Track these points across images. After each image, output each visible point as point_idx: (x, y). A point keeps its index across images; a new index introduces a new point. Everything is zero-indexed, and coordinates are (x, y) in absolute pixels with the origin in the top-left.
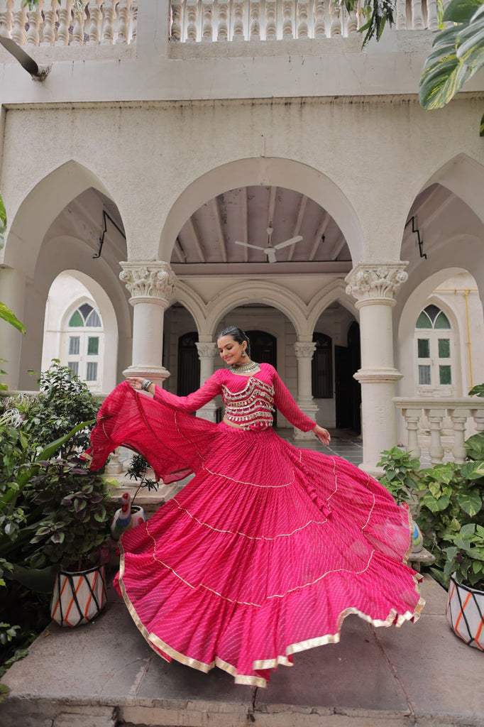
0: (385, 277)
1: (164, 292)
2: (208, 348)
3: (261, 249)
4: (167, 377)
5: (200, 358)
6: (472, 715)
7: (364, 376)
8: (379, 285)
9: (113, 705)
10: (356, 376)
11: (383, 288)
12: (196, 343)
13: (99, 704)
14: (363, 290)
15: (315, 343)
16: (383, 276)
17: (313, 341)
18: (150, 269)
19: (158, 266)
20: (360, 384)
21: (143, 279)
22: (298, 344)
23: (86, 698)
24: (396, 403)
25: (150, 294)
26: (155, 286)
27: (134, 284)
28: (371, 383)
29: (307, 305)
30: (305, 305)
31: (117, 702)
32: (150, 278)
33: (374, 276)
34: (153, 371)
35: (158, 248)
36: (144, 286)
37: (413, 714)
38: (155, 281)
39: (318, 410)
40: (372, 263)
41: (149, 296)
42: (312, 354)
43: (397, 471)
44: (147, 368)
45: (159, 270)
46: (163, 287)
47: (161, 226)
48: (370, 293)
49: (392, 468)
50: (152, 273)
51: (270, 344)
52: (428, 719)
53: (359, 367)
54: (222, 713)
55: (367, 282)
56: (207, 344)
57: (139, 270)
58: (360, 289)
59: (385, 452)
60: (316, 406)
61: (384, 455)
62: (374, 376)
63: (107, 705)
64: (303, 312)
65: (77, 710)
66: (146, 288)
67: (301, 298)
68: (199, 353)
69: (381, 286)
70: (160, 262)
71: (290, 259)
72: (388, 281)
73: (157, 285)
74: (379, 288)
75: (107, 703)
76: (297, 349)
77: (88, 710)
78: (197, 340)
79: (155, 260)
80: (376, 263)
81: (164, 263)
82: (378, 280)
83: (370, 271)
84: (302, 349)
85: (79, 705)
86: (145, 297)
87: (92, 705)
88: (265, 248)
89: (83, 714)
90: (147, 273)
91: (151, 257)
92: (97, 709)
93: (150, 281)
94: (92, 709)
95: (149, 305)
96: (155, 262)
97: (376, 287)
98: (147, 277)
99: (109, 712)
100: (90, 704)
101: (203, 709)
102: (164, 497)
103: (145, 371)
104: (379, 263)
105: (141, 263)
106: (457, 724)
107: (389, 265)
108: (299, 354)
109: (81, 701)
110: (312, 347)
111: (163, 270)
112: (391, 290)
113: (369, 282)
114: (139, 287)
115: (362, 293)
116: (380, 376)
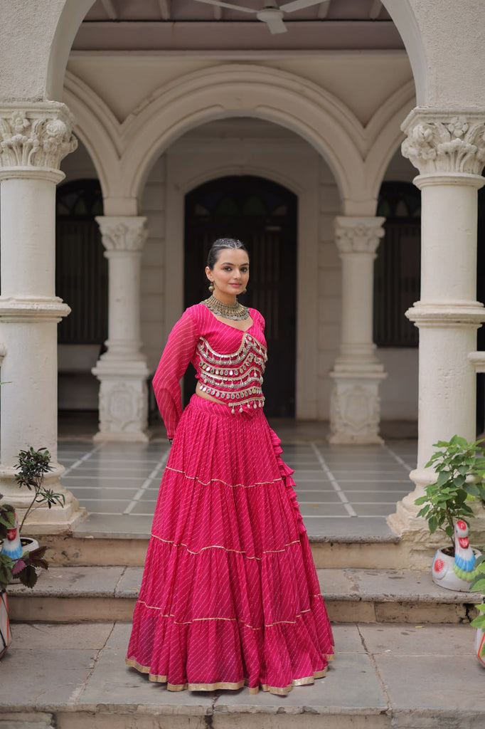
0: (463, 136)
1: (55, 155)
2: (126, 229)
3: (252, 11)
4: (66, 315)
5: (107, 254)
6: (455, 709)
7: (420, 316)
8: (450, 150)
9: (51, 710)
10: (411, 313)
11: (460, 155)
12: (99, 219)
13: (35, 710)
14: (424, 156)
15: (382, 220)
16: (459, 133)
17: (378, 214)
18: (32, 116)
19: (44, 110)
20: (417, 329)
21: (19, 136)
22: (341, 221)
23: (19, 705)
24: (474, 362)
25: (33, 163)
26: (41, 146)
27: (2, 144)
28: (432, 327)
29: (365, 126)
30: (359, 126)
31: (56, 707)
32: (32, 133)
33: (444, 134)
34: (42, 306)
35: (45, 74)
36: (21, 146)
37: (390, 709)
38: (40, 138)
39: (384, 376)
40: (438, 110)
41: (29, 167)
42: (375, 244)
43: (456, 474)
44: (32, 301)
45: (48, 117)
46: (55, 148)
47: (51, 32)
48: (438, 164)
49: (447, 468)
50: (35, 123)
51: (281, 211)
52: (406, 714)
53: (417, 298)
54: (178, 715)
55: (431, 145)
56: (125, 221)
57: (12, 116)
58: (420, 154)
59: (440, 444)
60: (381, 368)
61: (438, 449)
62: (436, 316)
63: (44, 711)
64: (355, 143)
65: (11, 716)
66: (25, 150)
67: (351, 109)
68: (105, 242)
69: (456, 152)
70: (51, 102)
71: (323, 14)
72: (467, 144)
73: (45, 146)
74: (452, 157)
75: (45, 709)
76: (339, 232)
77: (23, 716)
78: (102, 214)
79: (41, 100)
80: (447, 109)
81: (58, 104)
82: (451, 139)
83: (437, 123)
84: (350, 234)
85: (12, 712)
86: (25, 168)
87: (27, 712)
88: (260, 10)
89: (18, 720)
90: (26, 123)
91: (35, 93)
92: (33, 715)
93: (32, 138)
94: (27, 715)
95: (30, 181)
96: (40, 104)
97: (447, 153)
98: (25, 131)
99: (48, 718)
100: (25, 710)
101: (156, 711)
102: (70, 523)
103: (29, 307)
104: (451, 109)
105: (15, 104)
106: (437, 717)
107: (470, 114)
108: (343, 244)
109: (14, 707)
110: (376, 227)
111: (55, 118)
112: (474, 158)
113: (436, 142)
114: (10, 147)
115: (425, 162)
116: (446, 316)
